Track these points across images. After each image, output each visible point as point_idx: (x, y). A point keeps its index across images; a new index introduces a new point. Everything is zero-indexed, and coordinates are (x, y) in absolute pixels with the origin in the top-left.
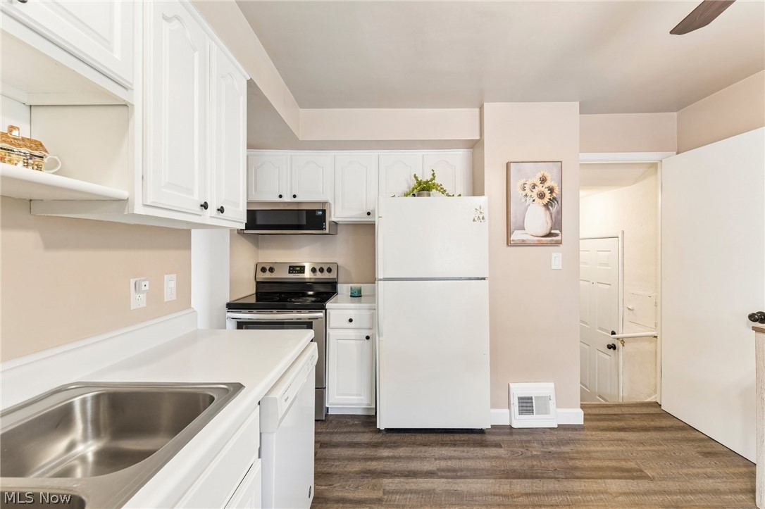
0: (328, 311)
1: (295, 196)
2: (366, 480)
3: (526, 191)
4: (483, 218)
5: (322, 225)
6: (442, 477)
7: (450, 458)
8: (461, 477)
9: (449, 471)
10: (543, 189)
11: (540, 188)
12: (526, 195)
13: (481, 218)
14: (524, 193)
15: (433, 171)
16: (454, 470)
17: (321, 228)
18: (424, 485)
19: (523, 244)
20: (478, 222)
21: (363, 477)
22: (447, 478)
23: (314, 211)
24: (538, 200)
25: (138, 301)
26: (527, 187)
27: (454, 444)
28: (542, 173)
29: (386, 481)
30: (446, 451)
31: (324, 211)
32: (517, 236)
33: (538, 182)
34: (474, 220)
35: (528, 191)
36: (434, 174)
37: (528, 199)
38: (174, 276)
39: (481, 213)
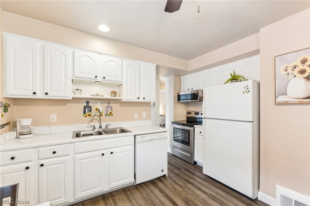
0: (195, 128)
1: (192, 89)
2: (185, 181)
3: (288, 72)
4: (249, 91)
5: (197, 98)
6: (208, 196)
7: (219, 195)
8: (215, 201)
9: (213, 196)
10: (304, 67)
11: (301, 67)
12: (288, 74)
13: (248, 91)
14: (286, 73)
15: (234, 71)
16: (215, 198)
17: (197, 99)
18: (198, 193)
19: (286, 103)
20: (246, 94)
21: (185, 180)
22: (209, 197)
23: (195, 93)
24: (298, 75)
25: (136, 116)
26: (289, 69)
27: (228, 194)
28: (303, 57)
29: (189, 185)
30: (221, 192)
31: (198, 93)
32: (281, 99)
33: (299, 64)
34: (244, 93)
35: (290, 71)
36: (234, 72)
37: (289, 76)
38: (146, 112)
39: (247, 88)
